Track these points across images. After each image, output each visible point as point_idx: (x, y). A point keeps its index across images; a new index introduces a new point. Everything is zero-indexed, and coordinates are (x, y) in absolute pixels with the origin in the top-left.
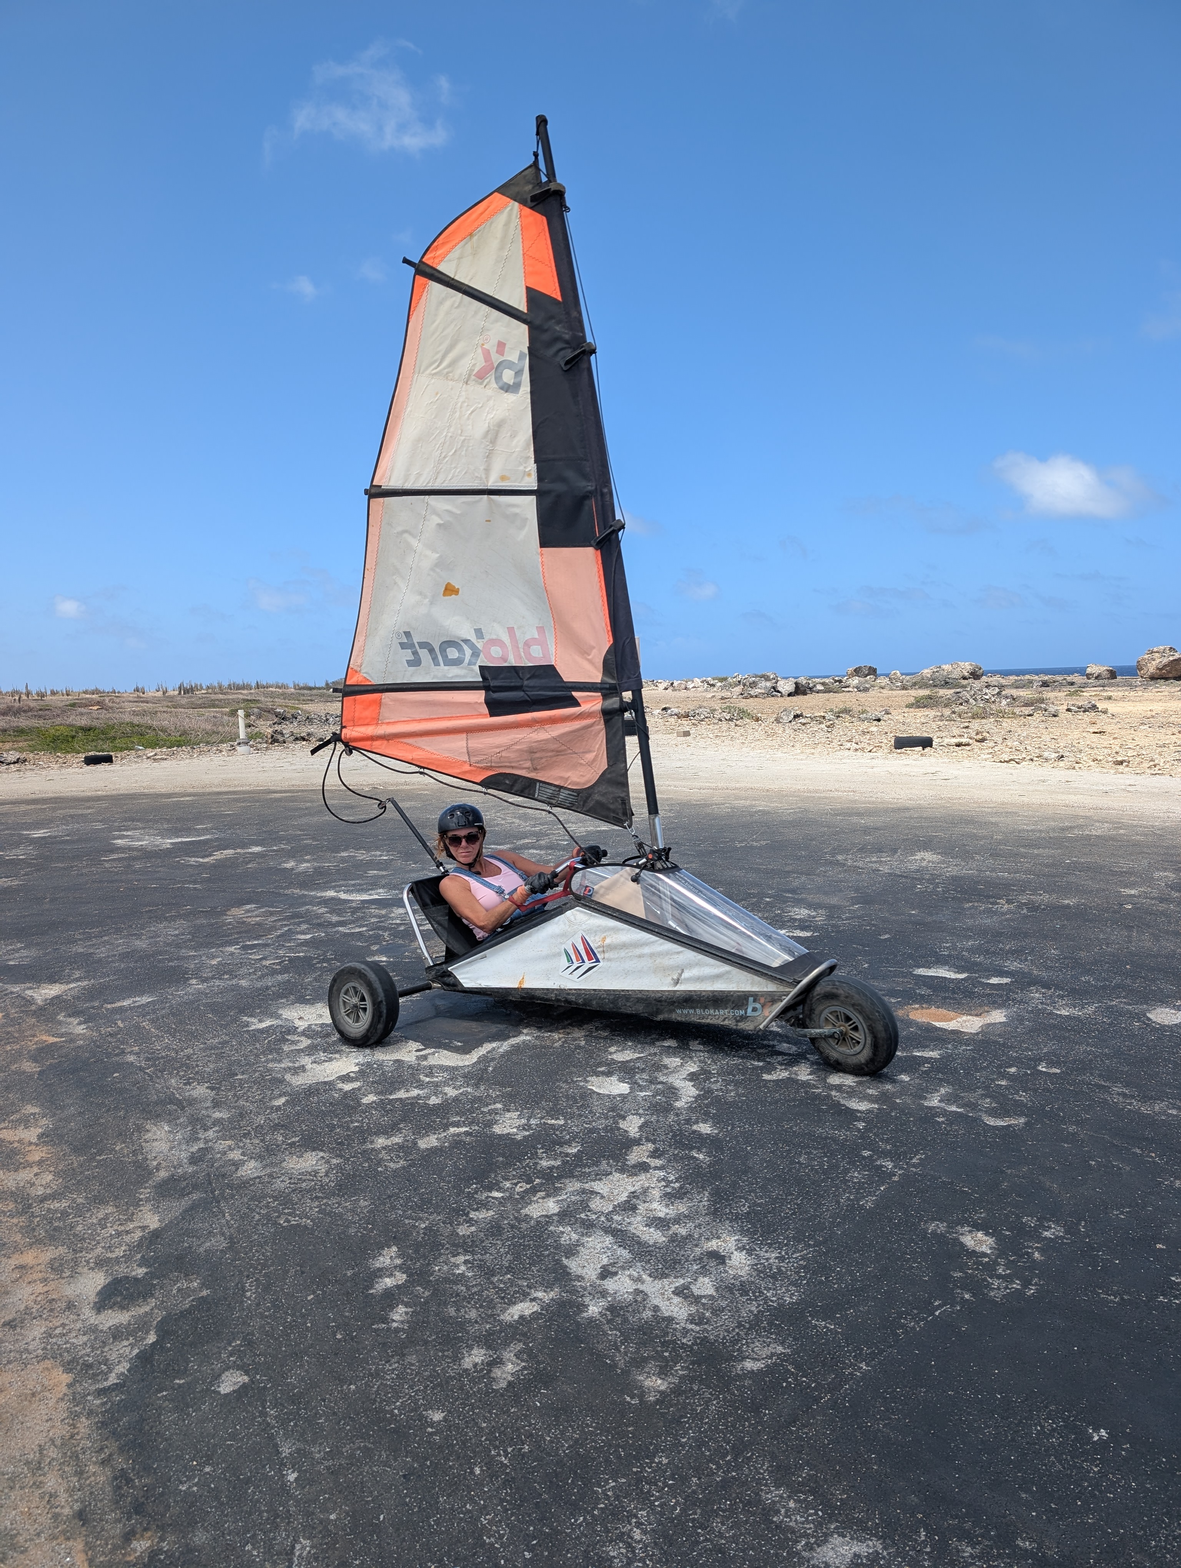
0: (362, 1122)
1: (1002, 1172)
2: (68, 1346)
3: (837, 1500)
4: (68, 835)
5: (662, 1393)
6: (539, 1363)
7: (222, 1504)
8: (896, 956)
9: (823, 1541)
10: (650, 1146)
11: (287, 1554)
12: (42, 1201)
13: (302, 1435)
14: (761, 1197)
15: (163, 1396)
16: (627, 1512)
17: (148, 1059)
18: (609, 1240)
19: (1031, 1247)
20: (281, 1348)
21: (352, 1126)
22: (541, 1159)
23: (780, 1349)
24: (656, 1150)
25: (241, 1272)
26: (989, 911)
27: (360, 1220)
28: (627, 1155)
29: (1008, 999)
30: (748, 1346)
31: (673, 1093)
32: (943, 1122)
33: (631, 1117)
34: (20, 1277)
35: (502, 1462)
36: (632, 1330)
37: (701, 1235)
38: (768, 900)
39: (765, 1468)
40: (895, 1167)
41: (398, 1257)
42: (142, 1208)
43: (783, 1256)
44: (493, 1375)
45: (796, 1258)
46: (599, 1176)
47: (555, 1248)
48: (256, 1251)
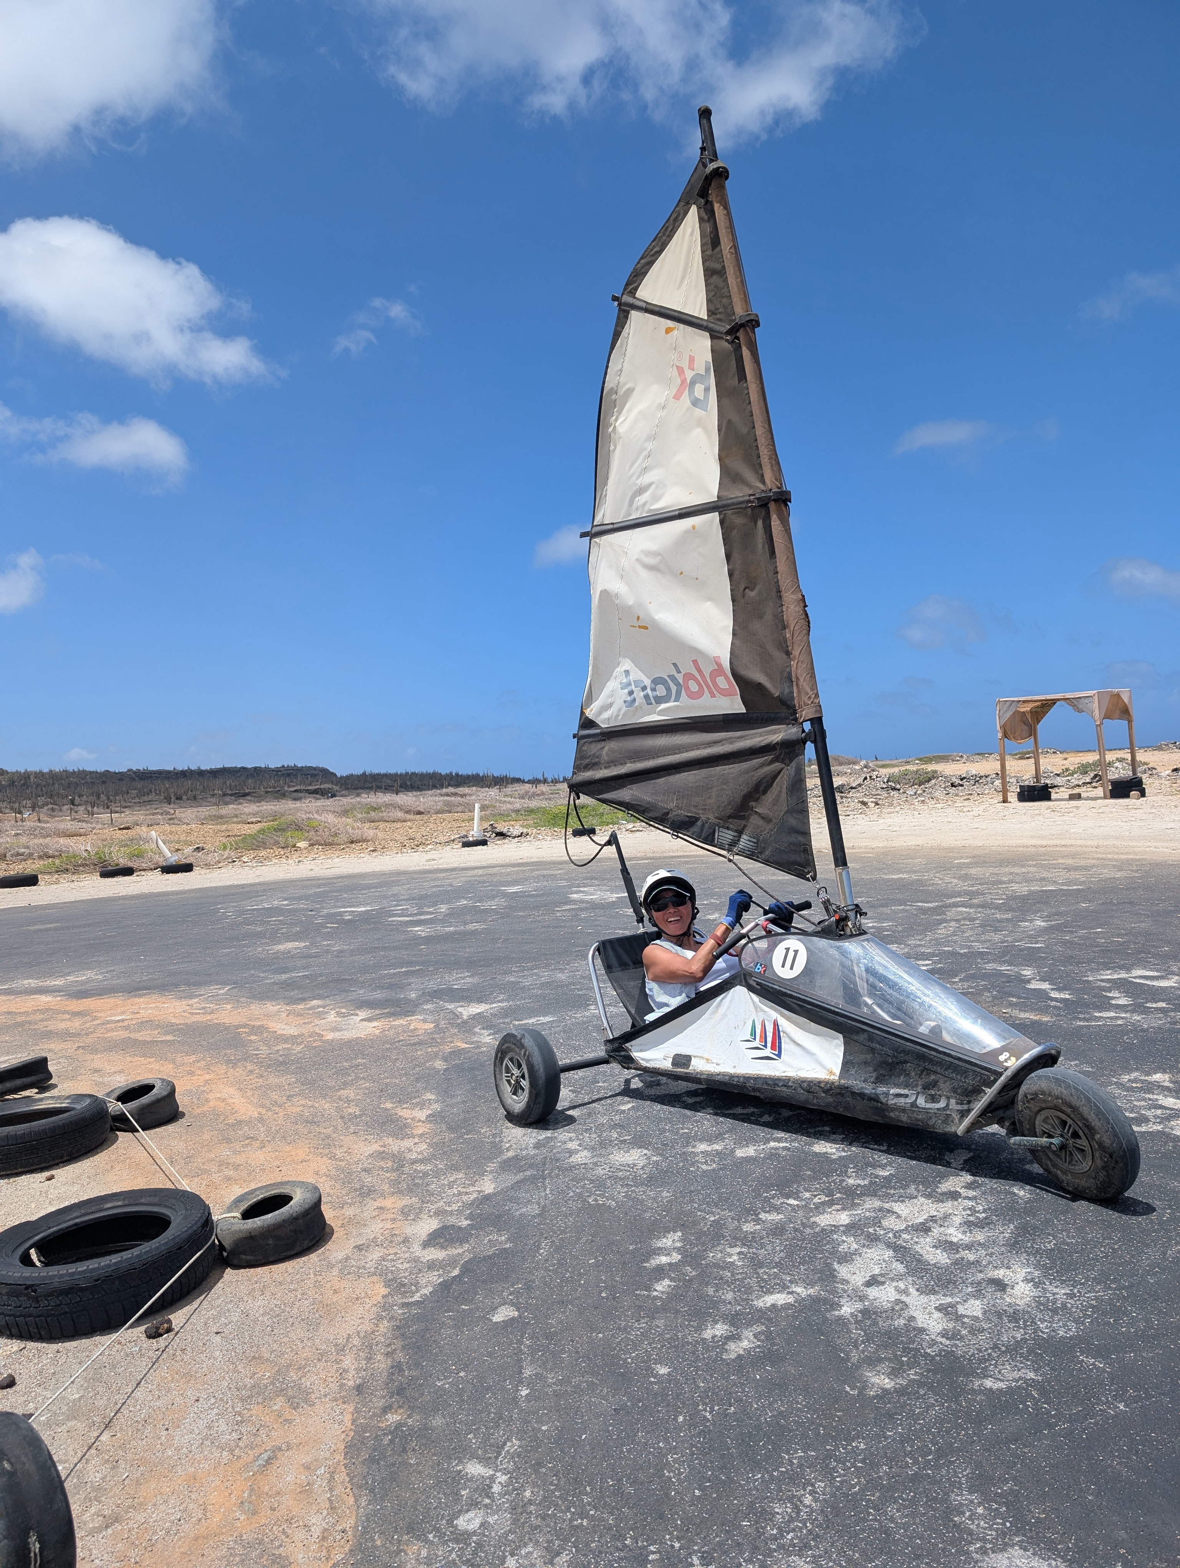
0: (692, 1129)
2: (394, 1269)
3: (1033, 1517)
4: (537, 890)
5: (884, 1390)
6: (774, 1344)
7: (463, 1401)
9: (1001, 1549)
10: (968, 1178)
13: (544, 1363)
14: (1073, 1237)
15: (449, 1315)
16: (806, 1480)
18: (889, 1253)
20: (552, 1295)
21: (681, 1131)
22: (849, 1177)
23: (1031, 1375)
24: (974, 1182)
25: (542, 1234)
27: (658, 1207)
28: (940, 1183)
30: (996, 1367)
33: (958, 1150)
34: (377, 1216)
35: (705, 1417)
36: (878, 1333)
37: (990, 1263)
39: (965, 1473)
41: (680, 1241)
42: (484, 1177)
43: (1074, 1294)
44: (726, 1347)
45: (1089, 1298)
46: (901, 1199)
47: (830, 1253)
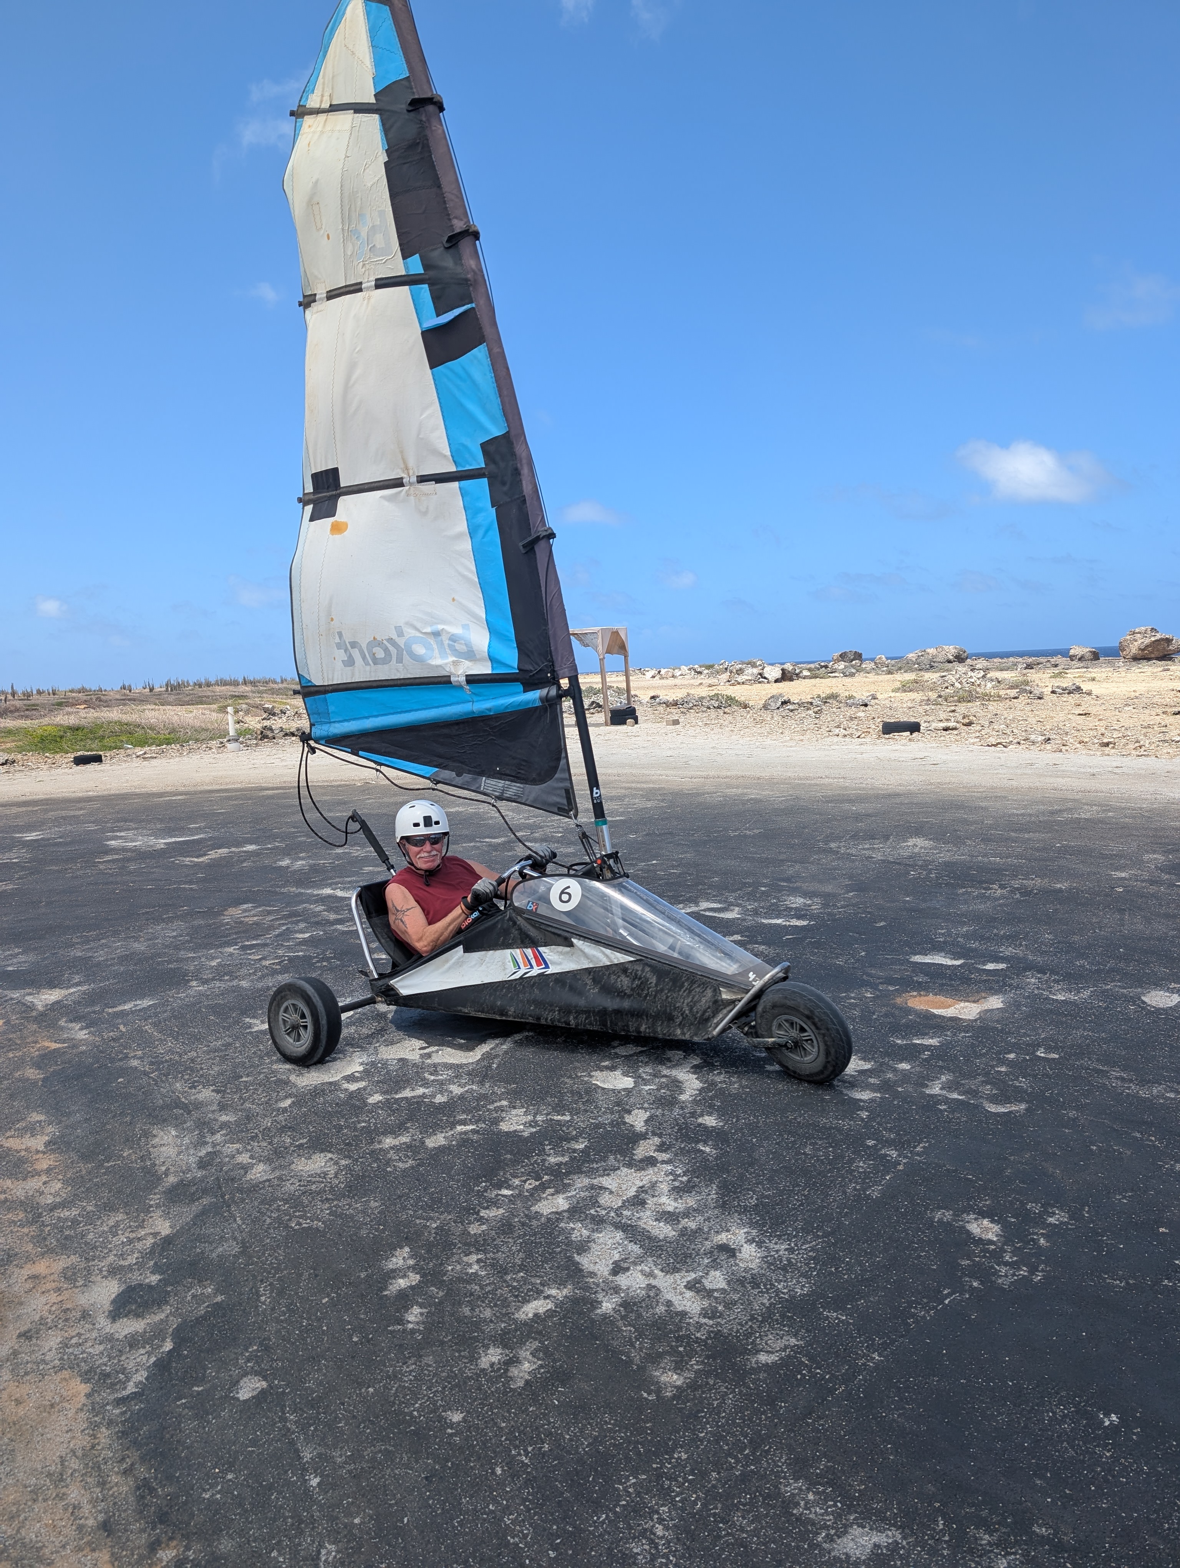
0: (369, 1122)
1: (1006, 1159)
2: (85, 1355)
3: (856, 1491)
4: (60, 837)
5: (678, 1388)
6: (555, 1361)
7: (246, 1511)
8: (892, 943)
9: (843, 1532)
10: (657, 1140)
11: (313, 1560)
12: (51, 1210)
13: (323, 1439)
14: (769, 1189)
15: (182, 1404)
16: (649, 1508)
17: (152, 1063)
18: (619, 1235)
19: (1036, 1234)
20: (297, 1352)
21: (359, 1126)
22: (549, 1155)
23: (793, 1341)
24: (663, 1144)
25: (254, 1277)
26: (982, 896)
27: (371, 1221)
28: (634, 1150)
29: (1005, 985)
30: (762, 1339)
31: (677, 1086)
32: (945, 1110)
33: (636, 1111)
34: (34, 1287)
35: (522, 1462)
36: (646, 1325)
37: (710, 1228)
38: (763, 889)
39: (783, 1460)
40: (899, 1156)
41: (411, 1257)
42: (152, 1214)
43: (793, 1248)
44: (510, 1374)
45: (805, 1249)
46: (607, 1171)
47: (566, 1245)
48: (269, 1255)
